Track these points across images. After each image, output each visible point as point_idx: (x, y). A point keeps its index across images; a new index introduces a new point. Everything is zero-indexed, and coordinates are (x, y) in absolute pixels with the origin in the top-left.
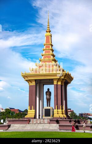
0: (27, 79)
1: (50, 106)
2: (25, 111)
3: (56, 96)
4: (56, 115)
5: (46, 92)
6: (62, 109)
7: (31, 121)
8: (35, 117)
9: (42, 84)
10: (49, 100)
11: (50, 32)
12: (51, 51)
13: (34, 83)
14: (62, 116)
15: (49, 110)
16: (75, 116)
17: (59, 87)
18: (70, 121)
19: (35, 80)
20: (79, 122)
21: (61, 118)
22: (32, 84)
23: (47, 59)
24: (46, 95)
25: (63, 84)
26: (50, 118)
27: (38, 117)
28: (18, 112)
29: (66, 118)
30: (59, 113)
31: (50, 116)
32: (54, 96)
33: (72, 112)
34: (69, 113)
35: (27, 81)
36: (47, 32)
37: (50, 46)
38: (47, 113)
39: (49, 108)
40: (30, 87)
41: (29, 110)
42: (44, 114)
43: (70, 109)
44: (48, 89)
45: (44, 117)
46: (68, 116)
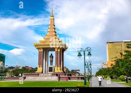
0: (37, 47)
1: (52, 65)
2: (36, 68)
3: (57, 58)
4: (56, 71)
5: (50, 56)
6: (60, 67)
7: (40, 74)
8: (42, 72)
9: (47, 51)
10: (52, 61)
11: (53, 16)
12: (54, 29)
13: (42, 50)
14: (60, 71)
15: (52, 67)
16: (69, 72)
17: (59, 53)
18: (65, 75)
19: (43, 48)
20: (71, 75)
21: (59, 73)
22: (41, 51)
23: (51, 34)
24: (50, 58)
25: (61, 51)
26: (52, 72)
27: (44, 72)
28: (31, 69)
29: (62, 73)
30: (58, 70)
31: (52, 71)
32: (55, 59)
33: (67, 69)
34: (65, 70)
35: (37, 48)
36: (51, 17)
37: (53, 26)
38: (51, 69)
39: (51, 66)
40: (39, 52)
41: (38, 68)
42: (48, 70)
43: (66, 67)
44: (52, 54)
45: (48, 72)
46: (64, 71)
